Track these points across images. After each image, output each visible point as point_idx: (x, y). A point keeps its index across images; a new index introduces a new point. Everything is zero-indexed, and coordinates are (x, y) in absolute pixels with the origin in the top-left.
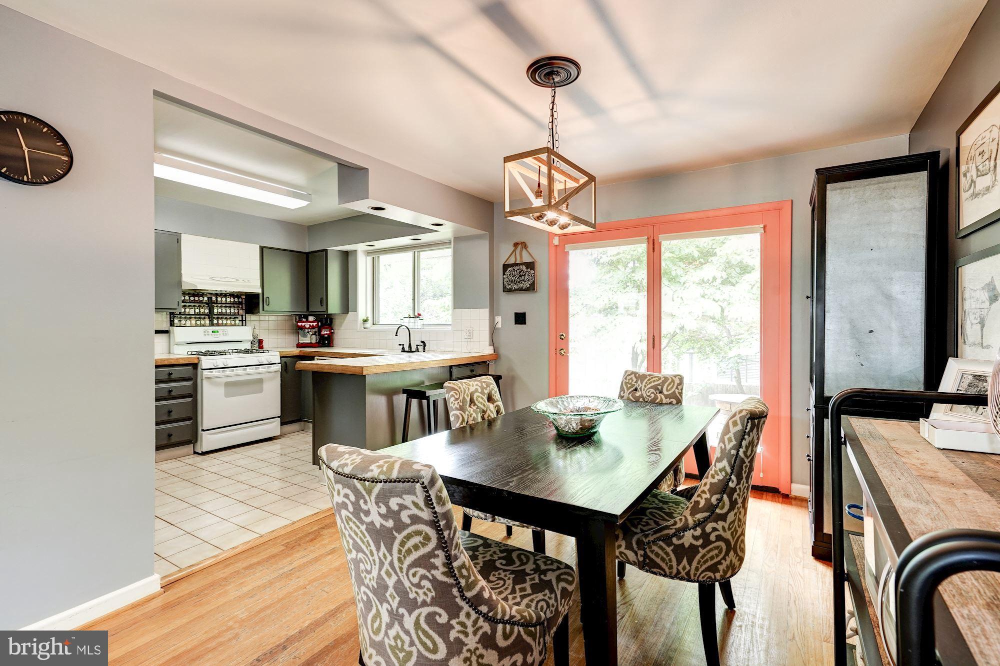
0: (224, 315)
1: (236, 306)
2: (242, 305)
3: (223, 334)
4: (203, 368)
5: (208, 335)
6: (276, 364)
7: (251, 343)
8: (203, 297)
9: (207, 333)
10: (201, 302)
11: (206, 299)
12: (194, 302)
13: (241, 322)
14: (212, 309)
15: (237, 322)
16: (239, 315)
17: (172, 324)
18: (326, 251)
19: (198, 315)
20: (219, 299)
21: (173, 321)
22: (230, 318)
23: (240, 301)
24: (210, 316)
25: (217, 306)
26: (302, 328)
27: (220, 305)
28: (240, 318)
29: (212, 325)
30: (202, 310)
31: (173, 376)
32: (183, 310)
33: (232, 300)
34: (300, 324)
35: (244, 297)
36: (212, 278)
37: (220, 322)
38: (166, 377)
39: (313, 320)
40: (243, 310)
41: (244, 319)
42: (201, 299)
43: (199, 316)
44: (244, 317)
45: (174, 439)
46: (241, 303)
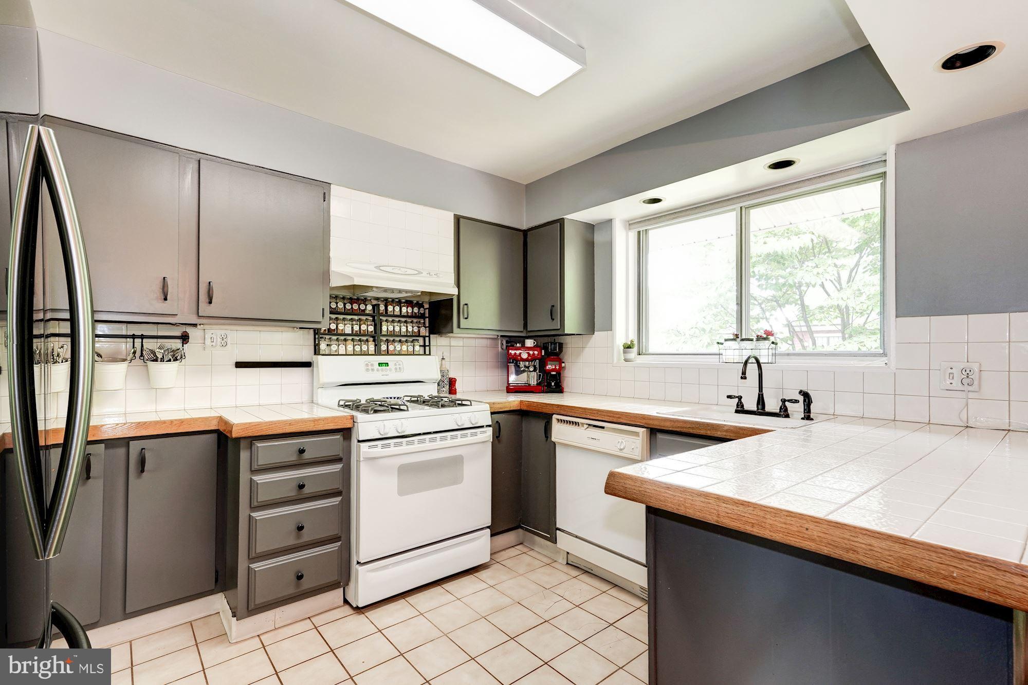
0: (397, 336)
1: (415, 320)
2: (424, 320)
3: (396, 369)
4: (360, 439)
5: (373, 370)
6: (482, 427)
7: (438, 385)
8: (366, 305)
9: (370, 368)
10: (363, 312)
11: (369, 308)
12: (352, 312)
13: (422, 348)
14: (378, 326)
15: (417, 348)
16: (419, 336)
17: (317, 351)
18: (561, 222)
19: (356, 335)
20: (390, 308)
21: (319, 345)
22: (406, 341)
23: (422, 312)
24: (376, 336)
25: (387, 321)
26: (516, 360)
27: (390, 319)
28: (421, 340)
29: (378, 352)
30: (364, 327)
31: (307, 456)
32: (333, 326)
33: (410, 310)
34: (513, 352)
35: (427, 306)
36: (378, 267)
37: (391, 348)
38: (293, 458)
39: (532, 345)
40: (426, 327)
41: (427, 344)
42: (362, 307)
43: (358, 336)
44: (427, 339)
45: (306, 584)
46: (422, 316)
